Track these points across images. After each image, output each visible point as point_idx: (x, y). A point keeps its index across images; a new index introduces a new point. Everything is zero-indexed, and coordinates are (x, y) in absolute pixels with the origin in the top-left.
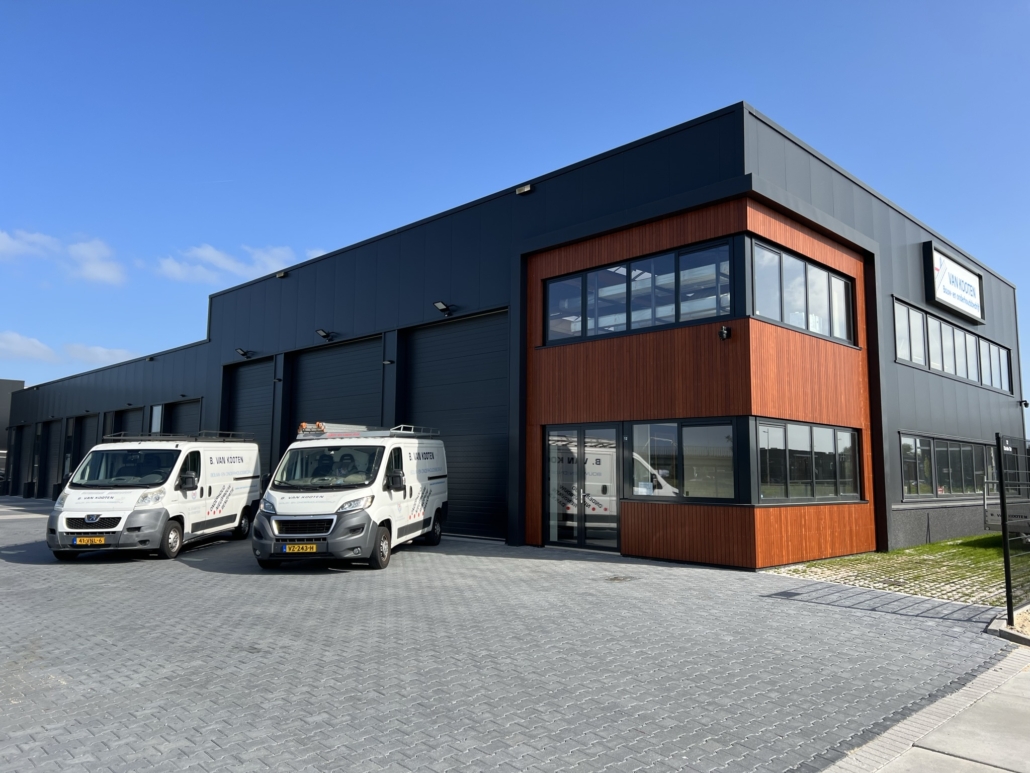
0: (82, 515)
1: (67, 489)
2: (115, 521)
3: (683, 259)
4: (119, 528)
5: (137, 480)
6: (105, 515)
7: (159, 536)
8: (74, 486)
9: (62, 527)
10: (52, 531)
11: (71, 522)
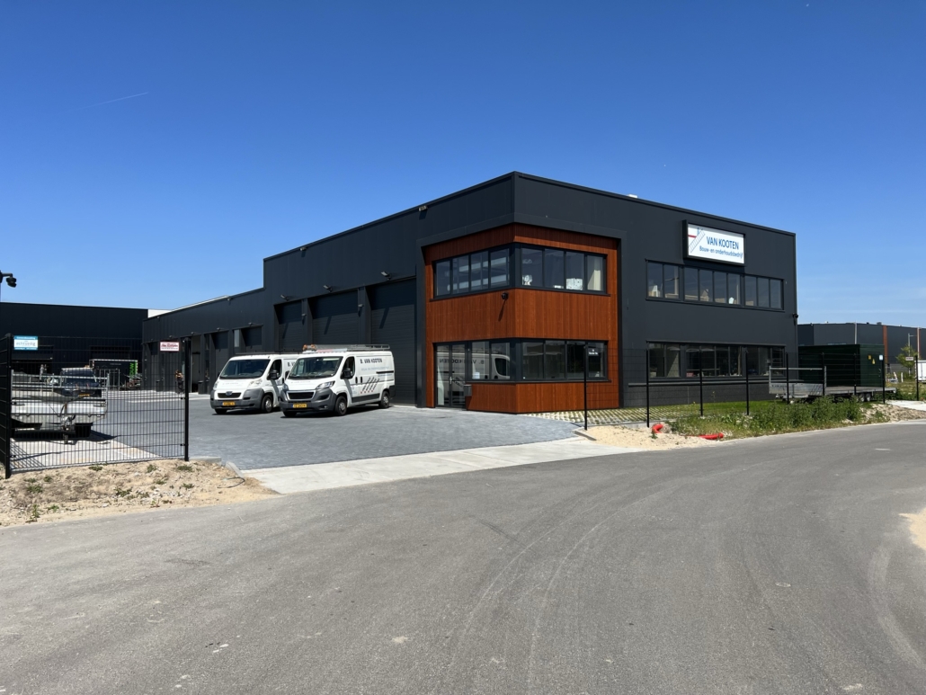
0: (224, 392)
1: (219, 380)
2: (238, 395)
3: (492, 254)
4: (241, 397)
5: (249, 375)
6: (234, 392)
7: (259, 402)
8: (222, 378)
9: (216, 398)
10: (212, 399)
11: (220, 395)
